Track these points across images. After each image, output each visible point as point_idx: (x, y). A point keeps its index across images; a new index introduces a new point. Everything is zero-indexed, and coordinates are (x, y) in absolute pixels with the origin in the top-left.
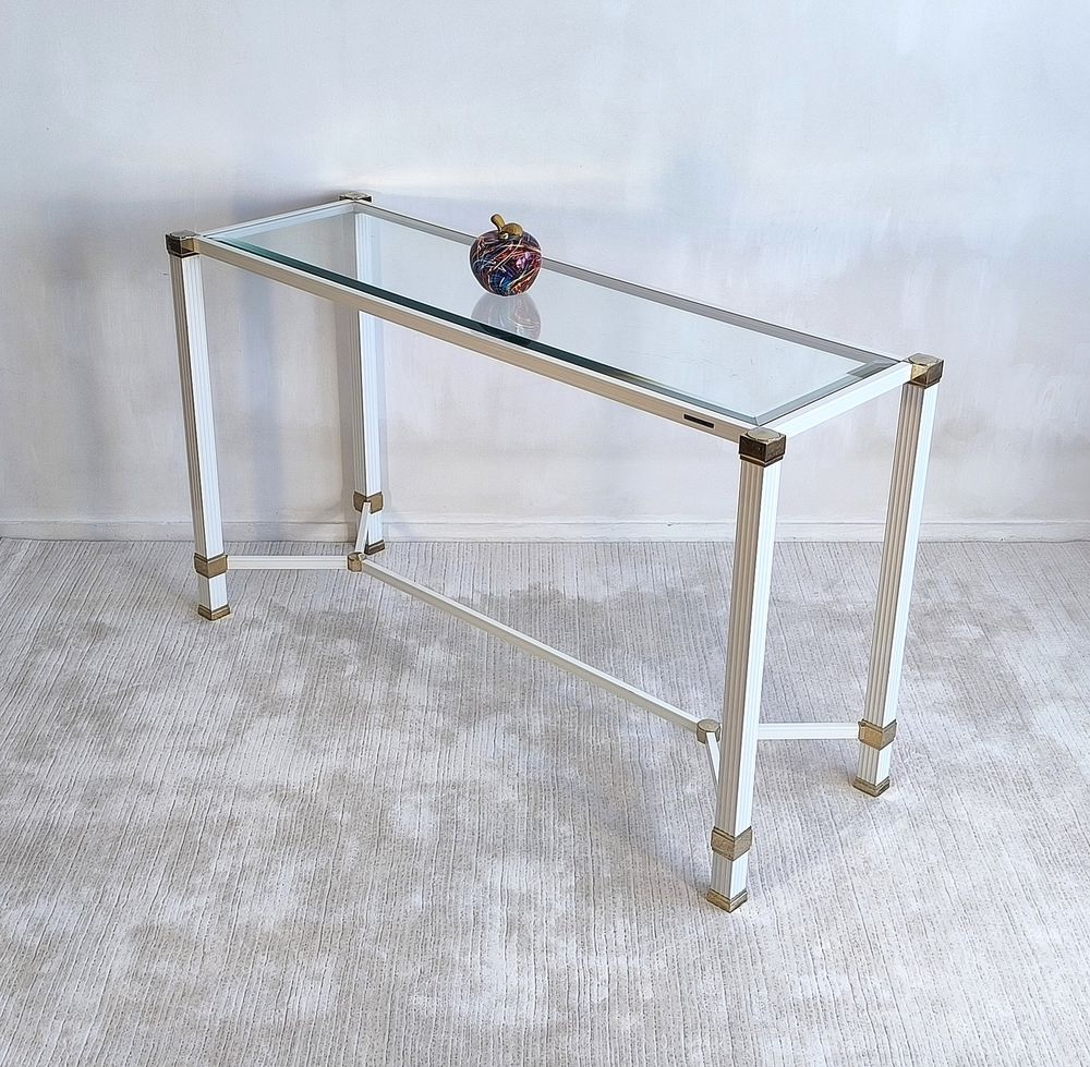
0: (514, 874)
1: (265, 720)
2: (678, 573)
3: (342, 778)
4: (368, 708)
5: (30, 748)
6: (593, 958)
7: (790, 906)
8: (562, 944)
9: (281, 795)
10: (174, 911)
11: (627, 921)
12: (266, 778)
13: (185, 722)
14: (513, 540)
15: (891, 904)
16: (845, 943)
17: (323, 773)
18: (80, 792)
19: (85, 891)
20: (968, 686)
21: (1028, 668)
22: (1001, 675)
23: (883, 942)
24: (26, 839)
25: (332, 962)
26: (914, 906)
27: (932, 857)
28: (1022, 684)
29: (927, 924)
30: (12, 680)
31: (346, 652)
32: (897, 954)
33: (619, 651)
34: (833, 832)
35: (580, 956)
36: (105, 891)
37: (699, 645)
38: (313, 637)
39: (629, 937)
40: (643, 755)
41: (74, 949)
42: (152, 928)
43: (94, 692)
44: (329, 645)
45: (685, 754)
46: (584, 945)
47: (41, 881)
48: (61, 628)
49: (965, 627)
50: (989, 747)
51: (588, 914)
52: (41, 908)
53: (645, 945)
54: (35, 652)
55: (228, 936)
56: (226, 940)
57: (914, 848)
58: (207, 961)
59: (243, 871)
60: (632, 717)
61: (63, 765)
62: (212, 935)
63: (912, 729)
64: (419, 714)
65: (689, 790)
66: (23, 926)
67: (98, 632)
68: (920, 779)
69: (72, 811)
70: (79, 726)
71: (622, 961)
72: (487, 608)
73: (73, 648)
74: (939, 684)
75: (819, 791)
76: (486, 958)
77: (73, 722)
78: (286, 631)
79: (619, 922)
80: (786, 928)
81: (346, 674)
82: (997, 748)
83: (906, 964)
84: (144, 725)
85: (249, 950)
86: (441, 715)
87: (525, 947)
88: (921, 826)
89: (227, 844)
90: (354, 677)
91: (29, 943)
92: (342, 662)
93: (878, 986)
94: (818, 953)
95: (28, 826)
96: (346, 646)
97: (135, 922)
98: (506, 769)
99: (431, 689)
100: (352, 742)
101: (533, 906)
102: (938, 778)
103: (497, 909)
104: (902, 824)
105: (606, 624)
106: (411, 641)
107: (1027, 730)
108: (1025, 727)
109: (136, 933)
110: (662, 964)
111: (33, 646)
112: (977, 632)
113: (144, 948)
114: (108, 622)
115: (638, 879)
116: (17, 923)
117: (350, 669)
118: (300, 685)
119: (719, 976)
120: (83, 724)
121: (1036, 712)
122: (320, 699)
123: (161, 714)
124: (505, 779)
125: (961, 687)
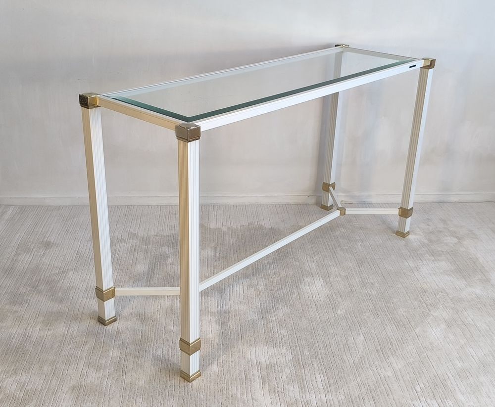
0: (261, 354)
3: (171, 310)
5: (16, 299)
6: (307, 395)
7: (400, 366)
8: (292, 389)
9: (142, 319)
10: (93, 377)
11: (322, 376)
12: (134, 311)
14: (237, 204)
15: (448, 364)
16: (430, 384)
17: (162, 308)
18: (41, 319)
19: (45, 368)
22: (470, 258)
23: (449, 383)
24: (15, 343)
25: (176, 401)
26: (459, 365)
27: (461, 341)
29: (468, 374)
30: (6, 267)
31: (167, 253)
32: (457, 388)
34: (412, 331)
35: (301, 394)
36: (56, 368)
37: (331, 247)
38: (151, 246)
39: (324, 384)
40: (314, 297)
41: (42, 397)
42: (81, 386)
43: (48, 271)
44: (158, 249)
45: (334, 296)
46: (302, 388)
47: (23, 363)
48: (30, 244)
49: (449, 238)
50: (474, 290)
51: (302, 373)
52: (24, 377)
53: (333, 388)
54: (17, 254)
55: (121, 389)
56: (121, 391)
57: (452, 337)
58: (111, 402)
59: (126, 356)
60: (306, 279)
61: (32, 307)
62: (113, 388)
65: (339, 312)
66: (14, 387)
67: (48, 245)
68: (446, 305)
69: (38, 328)
70: (40, 288)
71: (323, 396)
72: (230, 233)
73: (36, 253)
74: (444, 263)
75: (401, 312)
76: (254, 397)
77: (37, 287)
78: (138, 244)
79: (318, 376)
80: (400, 377)
81: (168, 262)
82: (478, 290)
83: (463, 393)
84: (72, 287)
85: (132, 395)
87: (273, 391)
88: (452, 327)
89: (117, 343)
90: (172, 263)
91: (18, 395)
92: (165, 257)
93: (452, 405)
94: (419, 389)
95: (16, 336)
96: (167, 250)
97: (72, 383)
98: (251, 304)
101: (274, 371)
102: (455, 305)
103: (256, 372)
104: (443, 326)
108: (488, 281)
109: (73, 388)
110: (343, 397)
111: (16, 252)
112: (455, 240)
113: (78, 396)
114: (52, 241)
115: (323, 356)
116: (11, 385)
117: (170, 260)
118: (147, 267)
119: (372, 402)
120: (42, 287)
121: (490, 273)
122: (157, 274)
123: (80, 281)
124: (251, 309)
125: (454, 264)
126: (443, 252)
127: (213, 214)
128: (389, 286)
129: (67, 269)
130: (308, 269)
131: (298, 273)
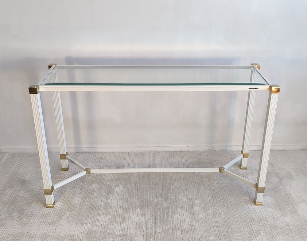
1: (69, 212)
2: (190, 161)
3: (90, 233)
4: (100, 207)
9: (71, 239)
12: (67, 233)
13: (45, 213)
14: (143, 151)
17: (85, 231)
20: (277, 198)
21: (294, 191)
22: (286, 194)
28: (293, 197)
31: (94, 189)
33: (174, 187)
37: (197, 185)
38: (85, 184)
40: (181, 223)
43: (20, 202)
44: (89, 186)
45: (194, 223)
48: (13, 181)
49: (274, 178)
50: (286, 219)
54: (4, 189)
60: (178, 210)
61: (6, 229)
63: (262, 213)
64: (115, 209)
67: (23, 182)
68: (266, 231)
70: (14, 215)
73: (16, 188)
74: (268, 197)
75: (236, 236)
77: (12, 214)
82: (288, 219)
86: (121, 210)
90: (96, 197)
92: (92, 192)
96: (94, 186)
98: (140, 229)
99: (119, 201)
100: (94, 220)
102: (271, 230)
105: (170, 178)
106: (113, 184)
107: (296, 213)
108: (295, 212)
112: (278, 179)
114: (27, 179)
117: (95, 194)
118: (80, 200)
120: (15, 214)
121: (298, 206)
122: (86, 205)
123: (38, 211)
124: (140, 233)
125: (275, 198)
126: (269, 189)
127: (127, 159)
128: (231, 216)
129: (32, 200)
130: (180, 202)
131: (174, 205)
